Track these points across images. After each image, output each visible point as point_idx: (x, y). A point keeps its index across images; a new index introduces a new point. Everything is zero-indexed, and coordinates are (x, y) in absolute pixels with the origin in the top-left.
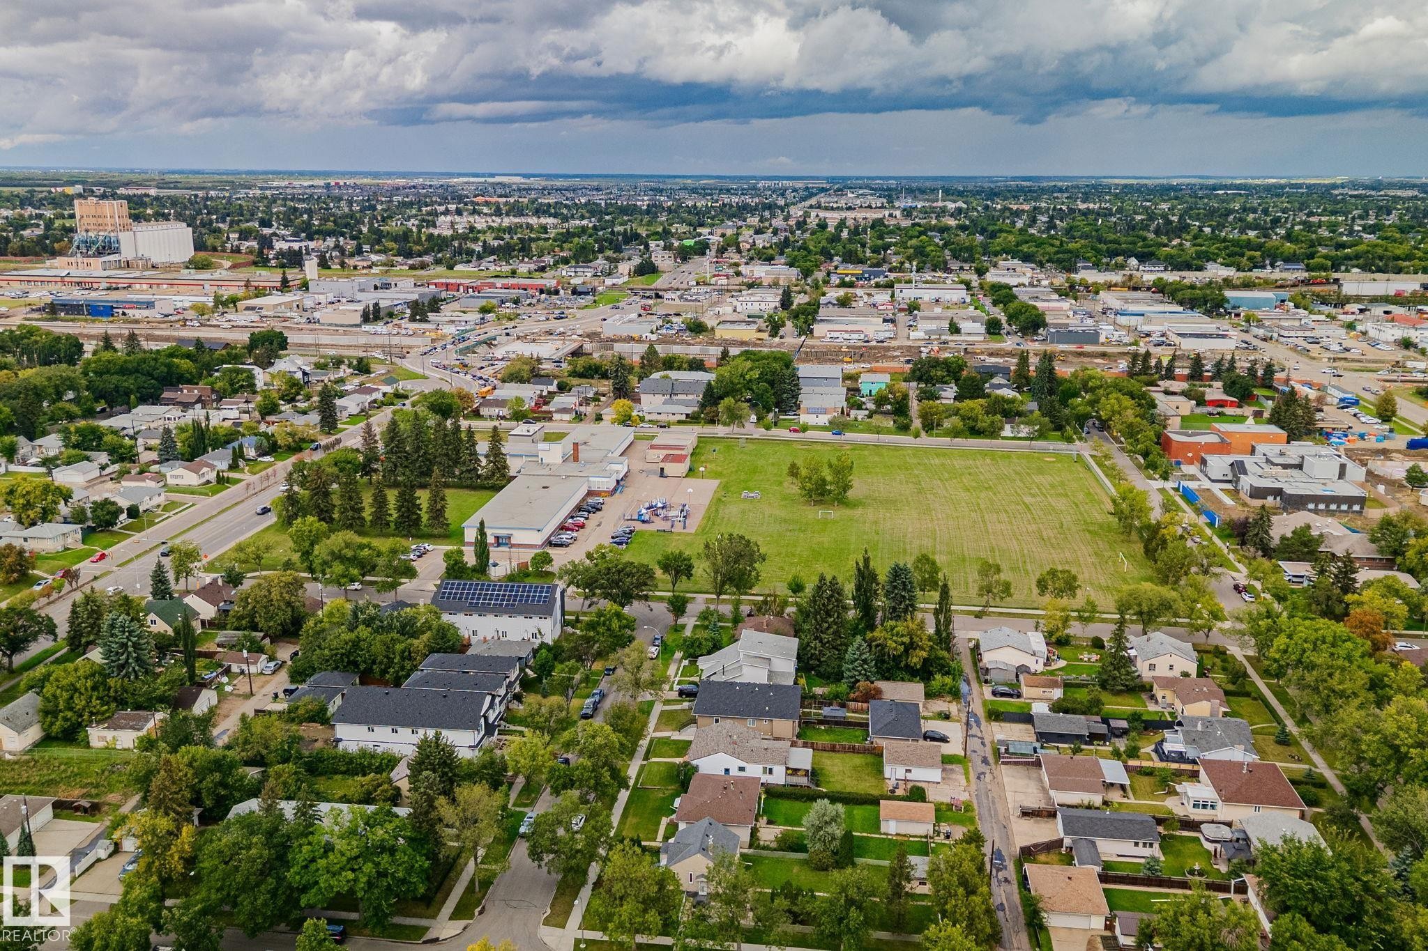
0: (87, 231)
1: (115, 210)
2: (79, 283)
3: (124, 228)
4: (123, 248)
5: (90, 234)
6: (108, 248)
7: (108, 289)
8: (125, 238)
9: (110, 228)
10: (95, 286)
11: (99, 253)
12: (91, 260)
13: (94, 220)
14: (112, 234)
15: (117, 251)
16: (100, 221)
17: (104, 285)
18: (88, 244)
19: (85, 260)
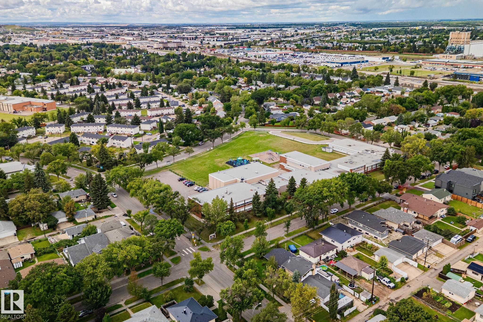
0: (452, 44)
1: (466, 35)
2: (452, 65)
3: (468, 43)
4: (465, 52)
5: (453, 45)
6: (460, 51)
7: (464, 68)
8: (466, 46)
9: (462, 43)
10: (459, 66)
11: (456, 53)
12: (453, 55)
13: (456, 40)
14: (462, 45)
15: (462, 52)
16: (459, 40)
17: (462, 66)
18: (452, 49)
19: (450, 55)
